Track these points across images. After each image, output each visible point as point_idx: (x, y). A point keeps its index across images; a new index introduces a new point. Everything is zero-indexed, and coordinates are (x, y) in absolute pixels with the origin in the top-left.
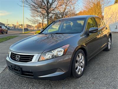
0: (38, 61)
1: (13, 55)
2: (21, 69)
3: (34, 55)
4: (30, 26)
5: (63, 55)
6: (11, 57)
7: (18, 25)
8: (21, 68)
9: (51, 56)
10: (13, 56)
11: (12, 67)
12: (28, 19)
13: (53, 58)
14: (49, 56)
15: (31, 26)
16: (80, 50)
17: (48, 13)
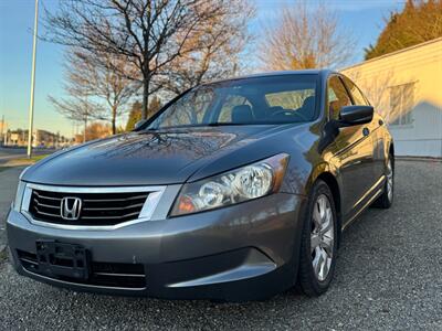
0: (169, 216)
1: (41, 200)
2: (89, 253)
3: (148, 193)
4: (53, 135)
5: (269, 193)
6: (32, 210)
7: (5, 132)
8: (87, 250)
9: (221, 198)
10: (44, 206)
11: (41, 252)
12: (54, 101)
13: (227, 205)
14: (212, 196)
15: (58, 136)
16: (322, 182)
17: (147, 74)
